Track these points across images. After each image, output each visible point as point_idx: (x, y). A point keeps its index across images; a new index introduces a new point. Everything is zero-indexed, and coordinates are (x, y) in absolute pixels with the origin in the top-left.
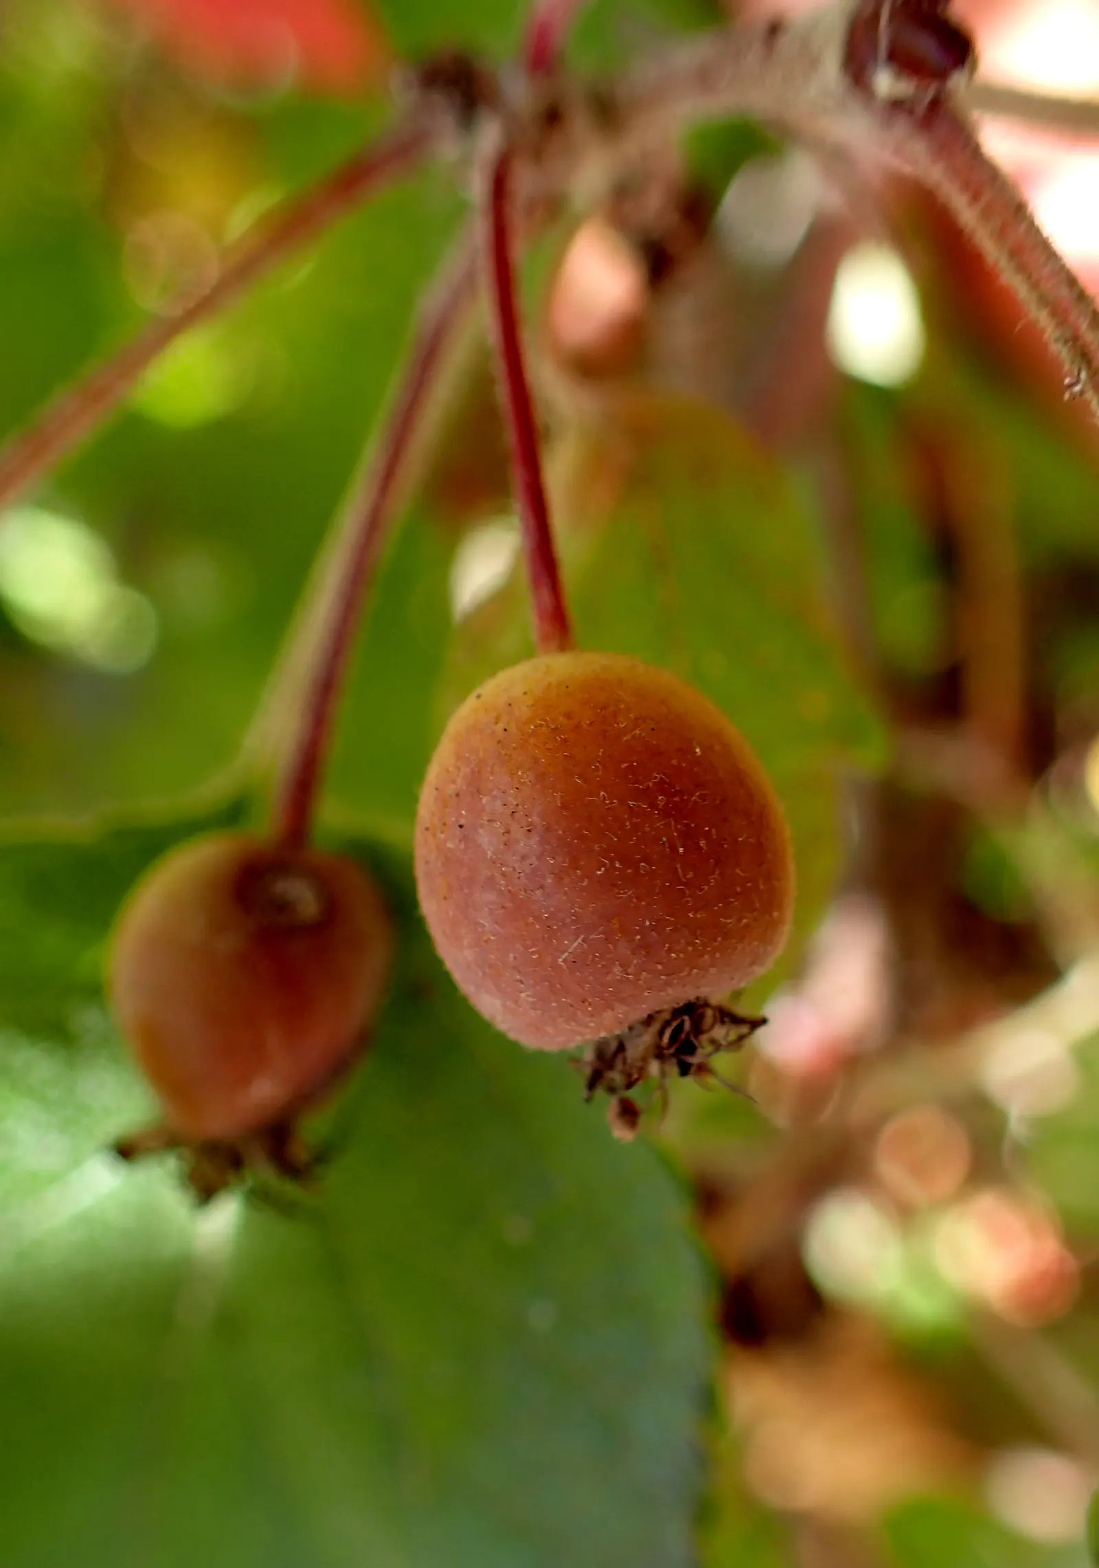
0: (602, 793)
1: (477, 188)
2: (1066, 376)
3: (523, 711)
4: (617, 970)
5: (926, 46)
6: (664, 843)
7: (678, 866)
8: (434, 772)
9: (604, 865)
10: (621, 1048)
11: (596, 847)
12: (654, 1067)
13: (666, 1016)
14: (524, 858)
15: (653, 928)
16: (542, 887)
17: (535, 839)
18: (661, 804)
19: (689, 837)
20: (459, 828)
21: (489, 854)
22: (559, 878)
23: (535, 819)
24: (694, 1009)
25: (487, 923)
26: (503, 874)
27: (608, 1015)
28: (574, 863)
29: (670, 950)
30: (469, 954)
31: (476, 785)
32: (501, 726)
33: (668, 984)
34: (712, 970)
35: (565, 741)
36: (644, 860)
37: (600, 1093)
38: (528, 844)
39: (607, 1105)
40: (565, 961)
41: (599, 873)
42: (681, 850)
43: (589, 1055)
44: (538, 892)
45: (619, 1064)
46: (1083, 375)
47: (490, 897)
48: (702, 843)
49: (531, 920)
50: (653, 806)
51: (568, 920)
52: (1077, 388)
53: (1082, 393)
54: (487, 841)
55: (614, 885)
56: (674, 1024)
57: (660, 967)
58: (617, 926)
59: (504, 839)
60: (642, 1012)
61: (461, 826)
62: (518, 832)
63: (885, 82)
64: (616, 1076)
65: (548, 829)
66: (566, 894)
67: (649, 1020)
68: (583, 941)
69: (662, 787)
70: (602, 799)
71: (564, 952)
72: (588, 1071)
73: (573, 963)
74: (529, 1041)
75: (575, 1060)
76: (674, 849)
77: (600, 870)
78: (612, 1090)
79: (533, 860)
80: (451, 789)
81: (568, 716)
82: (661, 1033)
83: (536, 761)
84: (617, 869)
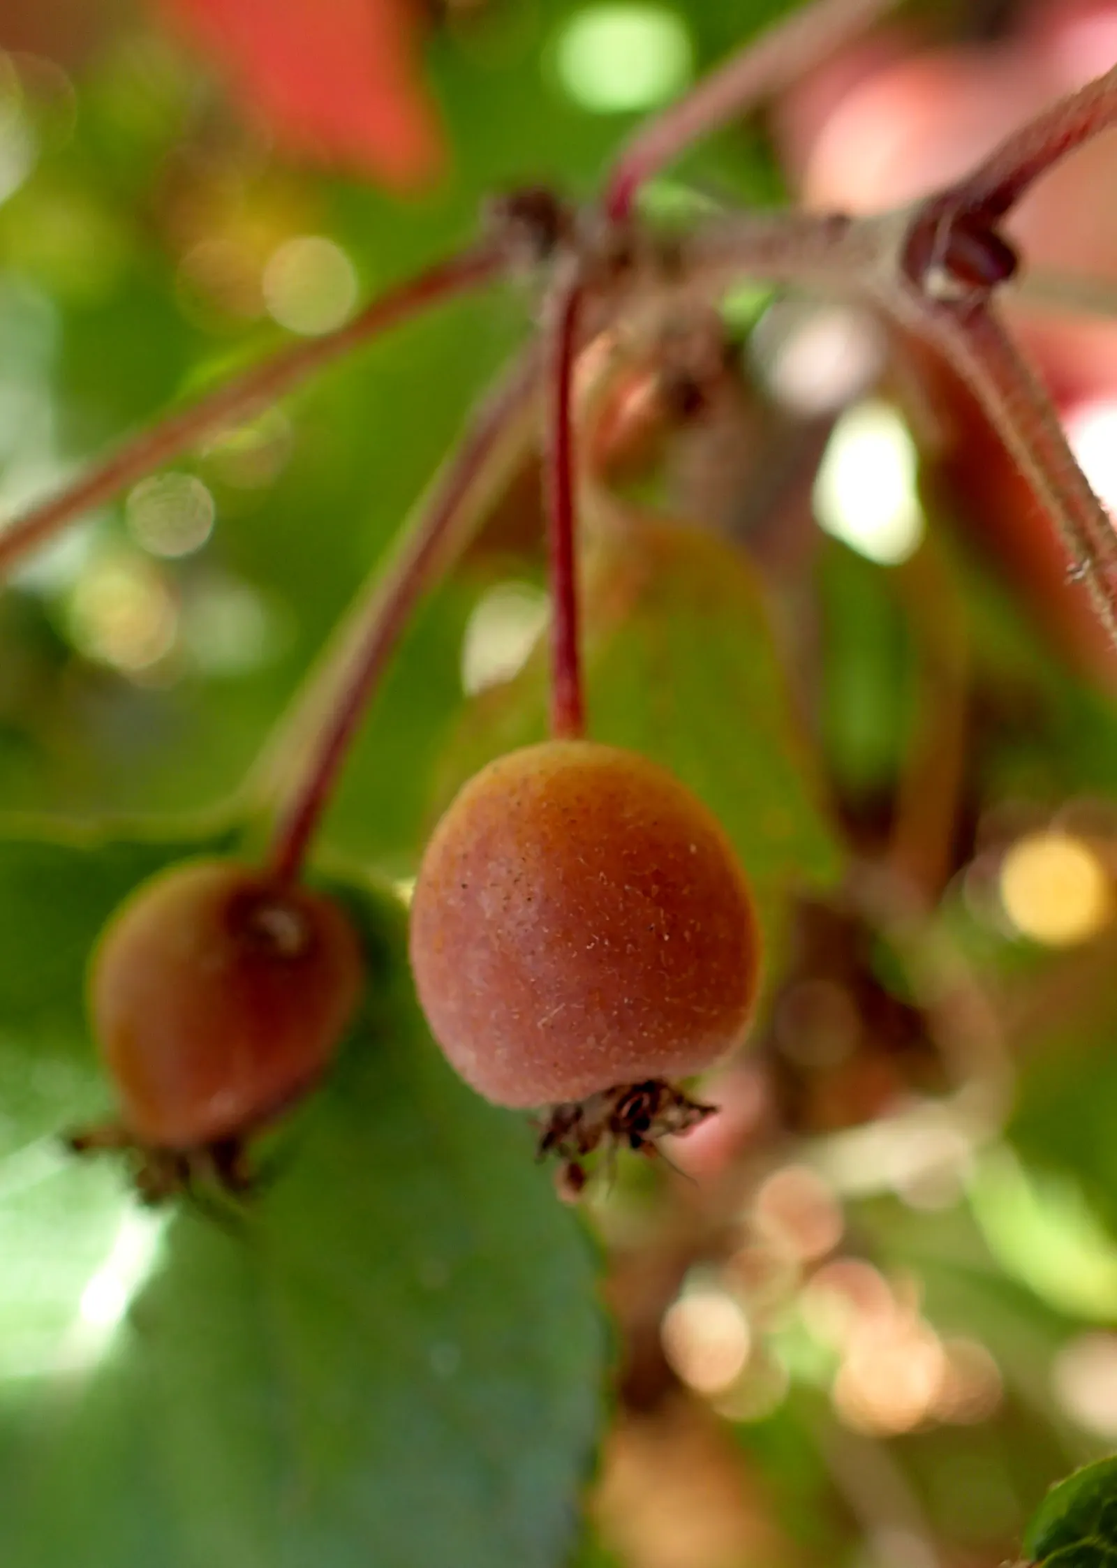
0: (602, 874)
1: (548, 315)
2: (1070, 562)
3: (538, 788)
4: (591, 1040)
5: (977, 256)
6: (652, 929)
7: (662, 952)
8: (442, 832)
9: (594, 941)
10: (578, 1114)
11: (590, 924)
12: (606, 1139)
13: (626, 1091)
14: (520, 924)
15: (630, 1006)
16: (533, 953)
17: (533, 908)
18: (654, 894)
19: (673, 927)
20: (461, 888)
21: (488, 915)
22: (550, 946)
23: (536, 889)
24: (653, 1087)
25: (475, 977)
26: (498, 936)
27: (575, 1081)
28: (567, 935)
29: (643, 1029)
30: (452, 1006)
31: (484, 851)
32: (514, 800)
33: (637, 1060)
34: (678, 1054)
35: (573, 822)
36: (634, 942)
37: (552, 1156)
38: (528, 912)
39: (557, 1166)
40: (544, 1025)
41: (588, 947)
42: (666, 938)
43: (545, 1117)
44: (529, 958)
45: (573, 1129)
46: (1087, 564)
47: (483, 955)
48: (687, 934)
49: (518, 982)
50: (646, 893)
51: (553, 988)
52: (1079, 575)
53: (1084, 579)
54: (488, 903)
55: (601, 961)
56: (635, 1099)
57: (631, 1043)
58: (597, 999)
59: (505, 903)
60: (606, 1082)
61: (464, 886)
62: (518, 899)
63: (937, 282)
64: (570, 1141)
65: (547, 900)
66: (554, 962)
67: (610, 1092)
68: (564, 1008)
69: (658, 877)
70: (600, 879)
71: (543, 1016)
72: (541, 1133)
73: (551, 1028)
74: (493, 1096)
75: (532, 1120)
76: (660, 937)
77: (589, 945)
78: (563, 1152)
79: (529, 926)
80: (460, 851)
81: (579, 799)
82: (619, 1107)
83: (544, 835)
84: (605, 946)
